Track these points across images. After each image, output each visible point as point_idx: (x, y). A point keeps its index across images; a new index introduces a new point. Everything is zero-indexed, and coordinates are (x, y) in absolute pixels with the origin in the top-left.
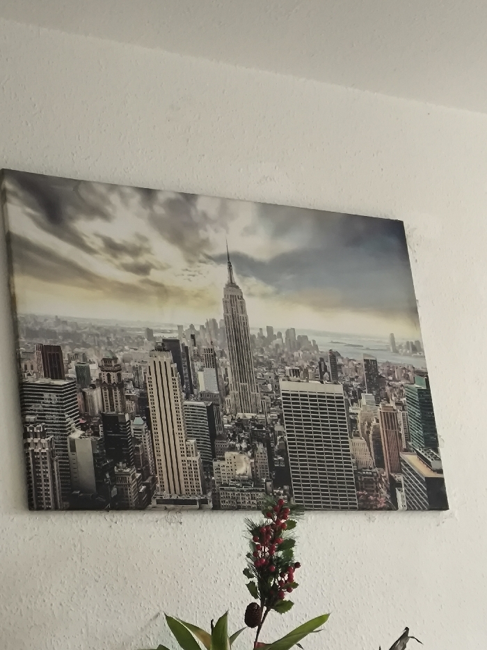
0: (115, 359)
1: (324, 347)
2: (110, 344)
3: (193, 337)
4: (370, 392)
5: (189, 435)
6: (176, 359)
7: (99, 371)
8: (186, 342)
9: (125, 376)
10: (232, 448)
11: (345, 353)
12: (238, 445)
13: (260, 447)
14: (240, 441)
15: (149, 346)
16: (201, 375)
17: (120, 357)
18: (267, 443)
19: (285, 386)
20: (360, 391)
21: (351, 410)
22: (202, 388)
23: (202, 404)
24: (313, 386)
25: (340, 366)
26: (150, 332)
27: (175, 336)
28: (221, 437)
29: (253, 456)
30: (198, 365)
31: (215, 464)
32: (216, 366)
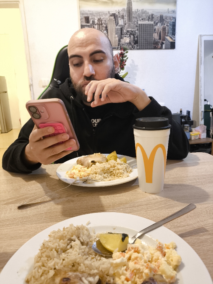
0: (101, 19)
1: (150, 13)
2: (100, 15)
3: (119, 12)
4: (160, 23)
5: (116, 34)
6: (115, 18)
7: (97, 21)
8: (117, 14)
9: (103, 22)
10: (126, 37)
11: (155, 14)
12: (127, 36)
13: (132, 36)
14: (127, 35)
15: (109, 15)
16: (120, 21)
17: (102, 18)
18: (134, 35)
19: (140, 22)
20: (158, 23)
21: (155, 27)
22: (120, 24)
23: (120, 27)
24: (146, 22)
25: (154, 17)
26: (109, 12)
27: (115, 12)
28: (123, 34)
29: (130, 38)
30: (119, 19)
31: (121, 40)
32: (124, 19)
